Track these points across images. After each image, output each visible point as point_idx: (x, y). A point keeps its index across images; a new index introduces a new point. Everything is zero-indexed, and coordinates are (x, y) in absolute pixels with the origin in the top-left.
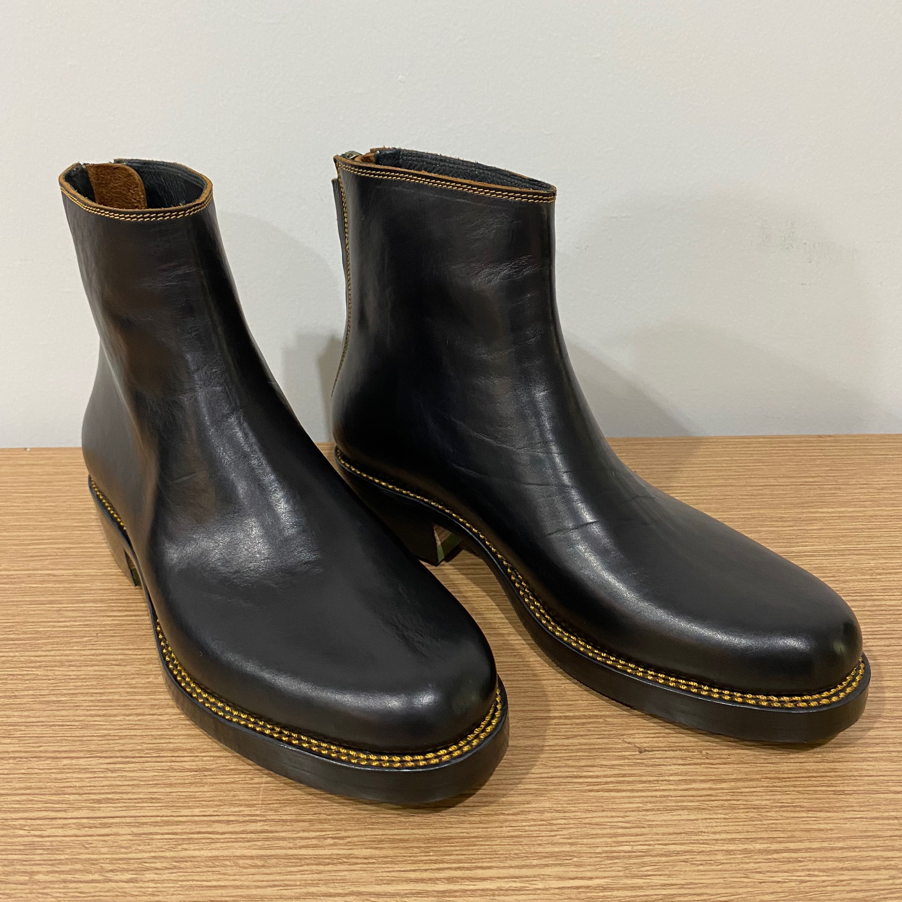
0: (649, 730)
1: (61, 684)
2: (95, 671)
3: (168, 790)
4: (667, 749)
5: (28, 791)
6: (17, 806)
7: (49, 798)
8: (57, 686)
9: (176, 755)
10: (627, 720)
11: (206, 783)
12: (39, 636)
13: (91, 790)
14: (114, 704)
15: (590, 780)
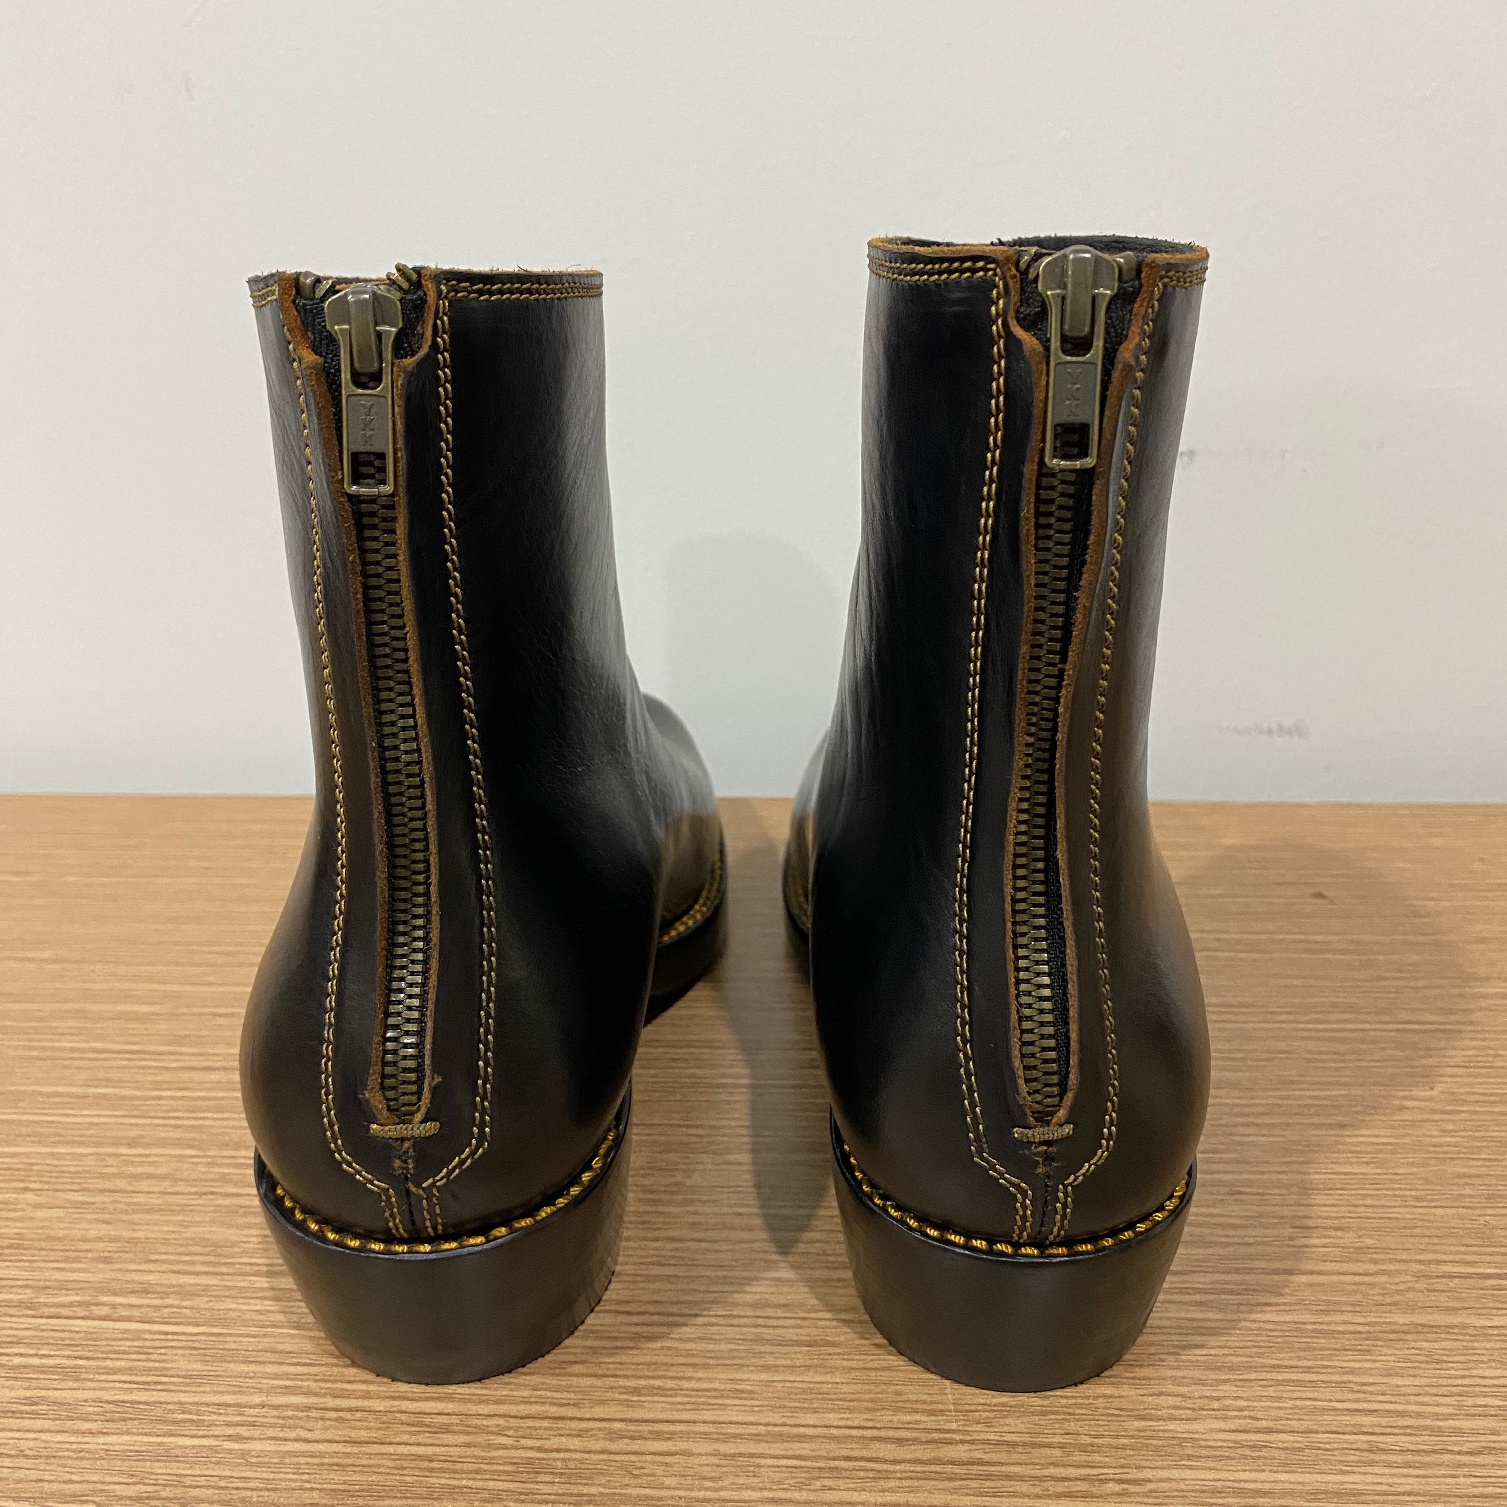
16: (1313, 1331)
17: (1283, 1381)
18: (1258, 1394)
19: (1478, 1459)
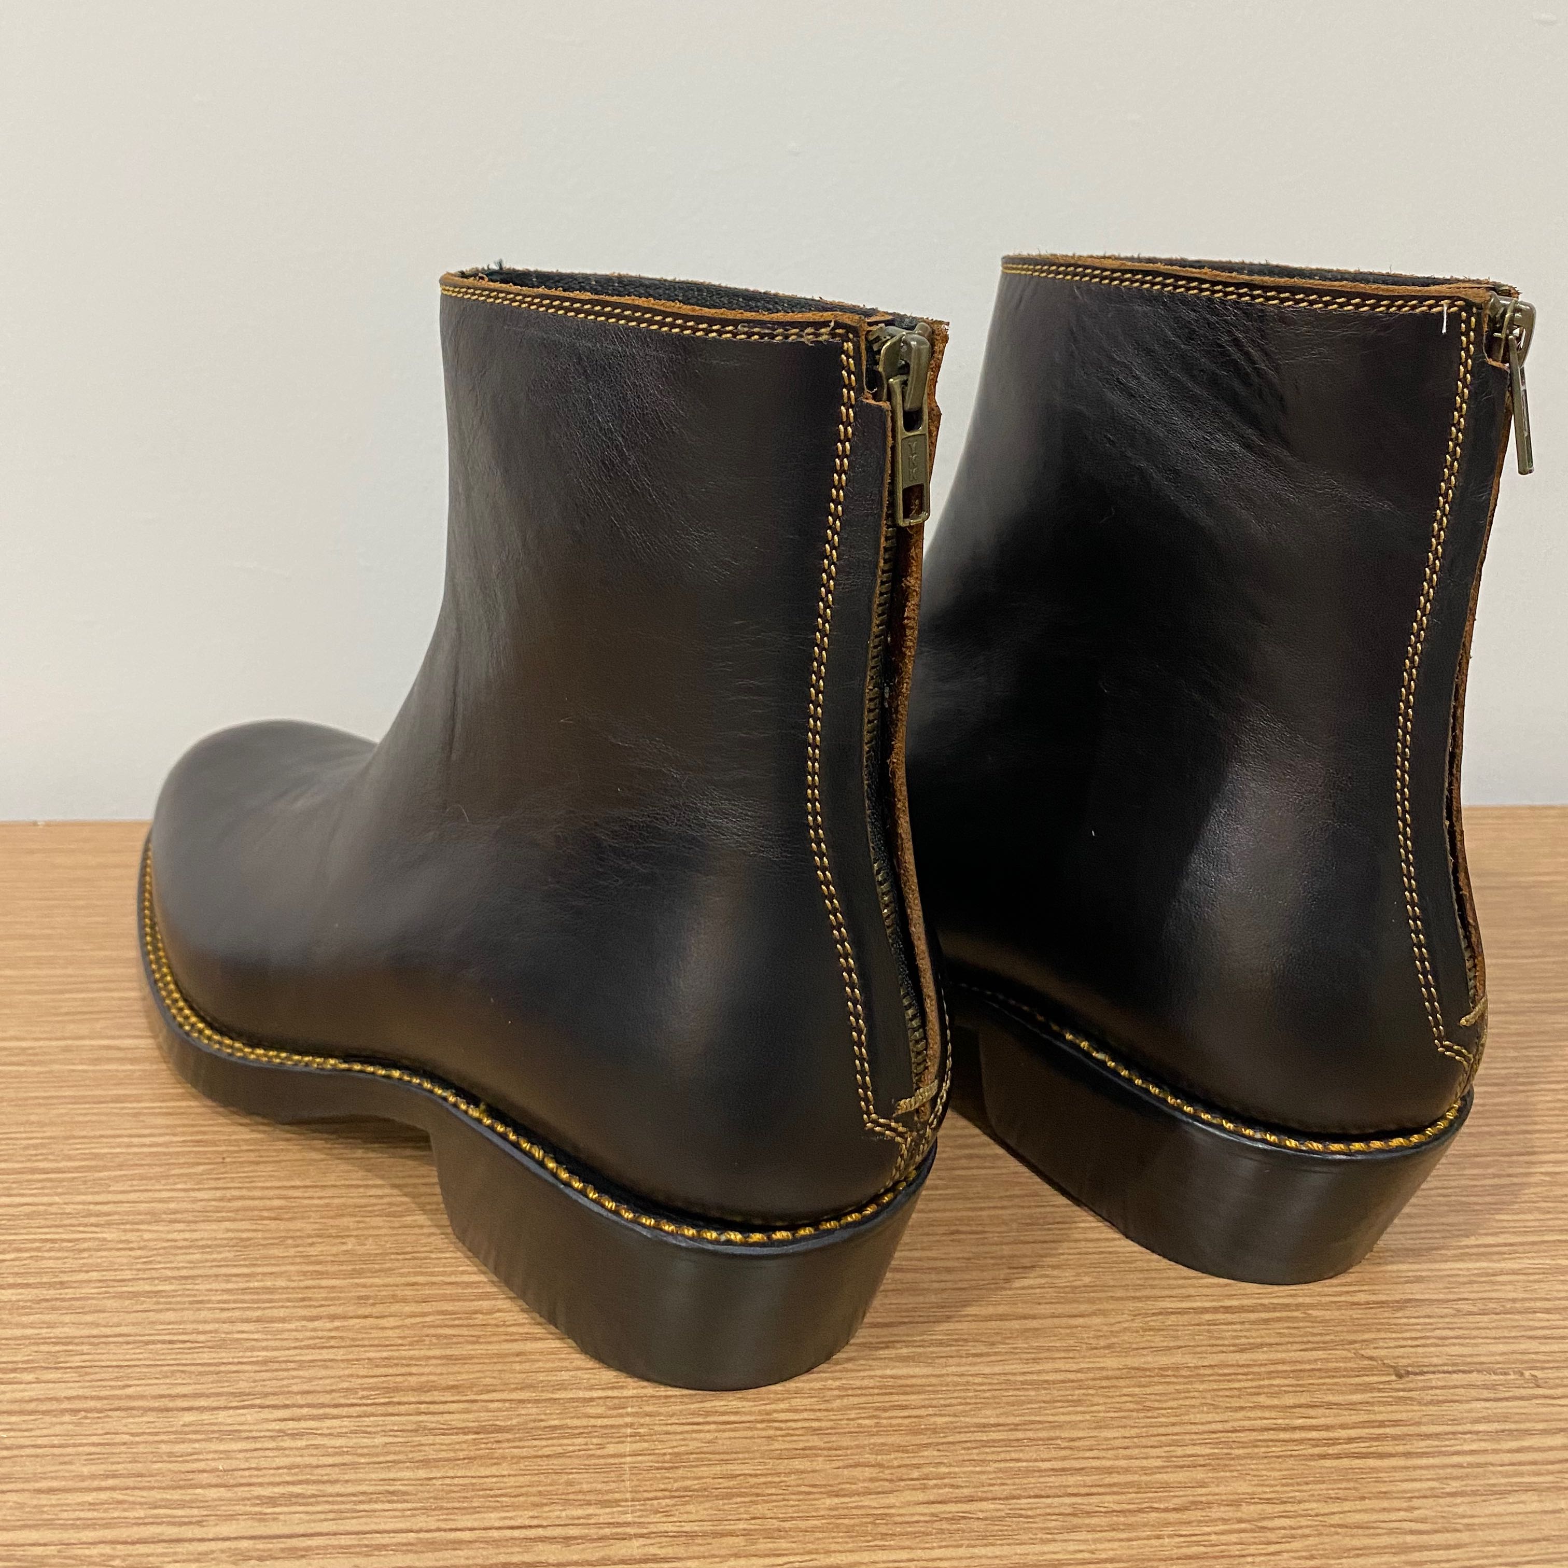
0: (1402, 1332)
1: (159, 1258)
2: (228, 1230)
3: (422, 1474)
4: (1450, 1369)
5: (110, 1482)
6: (90, 1515)
7: (159, 1496)
8: (150, 1262)
9: (427, 1400)
10: (1351, 1312)
11: (504, 1458)
12: (101, 1163)
13: (250, 1476)
14: (277, 1297)
15: (1314, 1434)
16: (1023, 1383)
17: (988, 1441)
18: (961, 1458)
19: (1185, 1516)
